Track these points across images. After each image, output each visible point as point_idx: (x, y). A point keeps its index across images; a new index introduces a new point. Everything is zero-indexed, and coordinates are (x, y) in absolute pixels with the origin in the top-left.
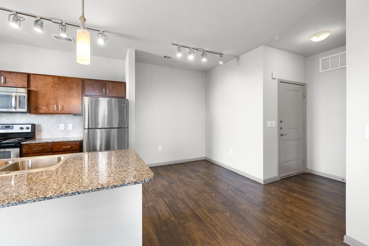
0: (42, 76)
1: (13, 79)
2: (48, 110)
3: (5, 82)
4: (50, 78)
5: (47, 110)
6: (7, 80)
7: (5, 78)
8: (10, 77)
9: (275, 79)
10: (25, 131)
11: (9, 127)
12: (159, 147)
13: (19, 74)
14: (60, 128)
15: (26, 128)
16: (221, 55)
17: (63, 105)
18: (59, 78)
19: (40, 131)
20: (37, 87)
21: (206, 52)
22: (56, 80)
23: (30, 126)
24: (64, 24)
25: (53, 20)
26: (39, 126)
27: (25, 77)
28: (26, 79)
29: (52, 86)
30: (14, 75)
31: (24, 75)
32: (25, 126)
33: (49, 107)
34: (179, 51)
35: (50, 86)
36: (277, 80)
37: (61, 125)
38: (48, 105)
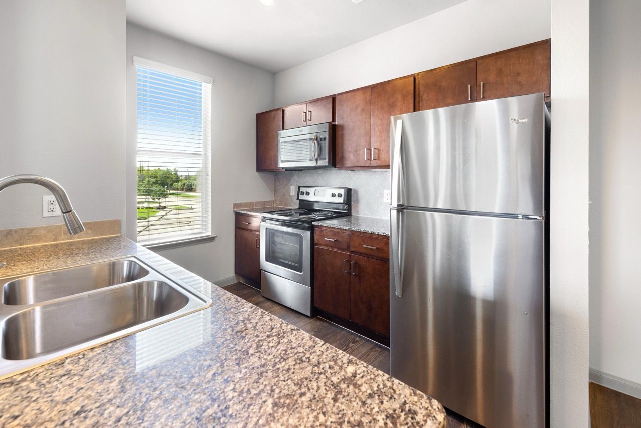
0: (349, 94)
1: (318, 110)
2: (357, 161)
4: (360, 93)
5: (355, 161)
6: (313, 114)
7: (311, 112)
8: (315, 109)
13: (323, 100)
14: (385, 200)
15: (338, 195)
17: (379, 148)
18: (373, 87)
20: (343, 118)
22: (369, 95)
27: (329, 103)
28: (331, 106)
29: (363, 110)
30: (319, 104)
31: (329, 99)
33: (358, 154)
35: (359, 110)
38: (356, 151)
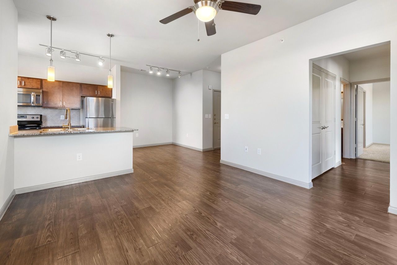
1: (30, 83)
3: (25, 85)
4: (57, 82)
6: (26, 83)
7: (25, 82)
8: (28, 81)
9: (211, 89)
10: (35, 119)
11: (23, 116)
12: (136, 134)
13: (34, 79)
14: (61, 119)
15: (36, 118)
16: (179, 72)
18: (63, 82)
19: (46, 120)
20: (48, 89)
21: (169, 70)
22: (61, 84)
23: (39, 116)
24: (78, 53)
25: (71, 51)
26: (45, 116)
27: (38, 81)
28: (40, 83)
29: (59, 88)
30: (31, 80)
31: (38, 80)
32: (35, 117)
34: (151, 70)
35: (57, 88)
36: (212, 90)
37: (61, 116)
